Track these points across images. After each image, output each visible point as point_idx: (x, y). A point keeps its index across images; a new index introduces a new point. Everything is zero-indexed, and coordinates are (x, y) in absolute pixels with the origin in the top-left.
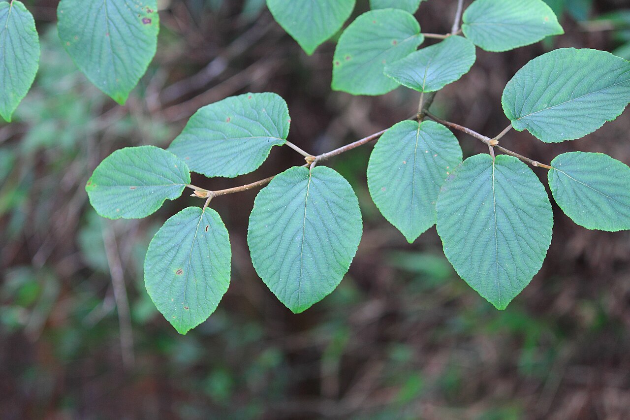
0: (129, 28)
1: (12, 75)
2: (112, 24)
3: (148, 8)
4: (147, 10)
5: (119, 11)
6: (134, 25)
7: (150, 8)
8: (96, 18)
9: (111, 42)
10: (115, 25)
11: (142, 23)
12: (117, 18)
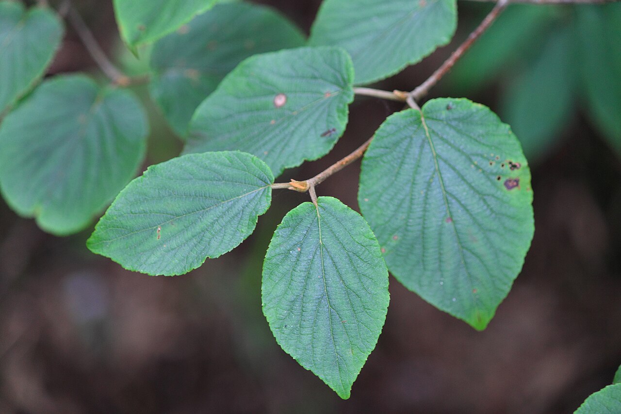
0: (484, 200)
1: (345, 319)
2: (454, 201)
3: (510, 163)
4: (510, 166)
5: (463, 179)
6: (493, 196)
7: (514, 162)
8: (426, 197)
9: (457, 232)
10: (459, 202)
11: (504, 188)
12: (460, 190)
